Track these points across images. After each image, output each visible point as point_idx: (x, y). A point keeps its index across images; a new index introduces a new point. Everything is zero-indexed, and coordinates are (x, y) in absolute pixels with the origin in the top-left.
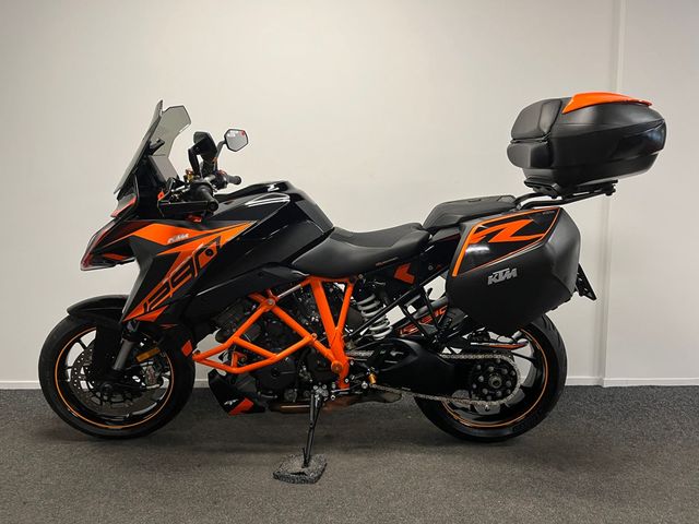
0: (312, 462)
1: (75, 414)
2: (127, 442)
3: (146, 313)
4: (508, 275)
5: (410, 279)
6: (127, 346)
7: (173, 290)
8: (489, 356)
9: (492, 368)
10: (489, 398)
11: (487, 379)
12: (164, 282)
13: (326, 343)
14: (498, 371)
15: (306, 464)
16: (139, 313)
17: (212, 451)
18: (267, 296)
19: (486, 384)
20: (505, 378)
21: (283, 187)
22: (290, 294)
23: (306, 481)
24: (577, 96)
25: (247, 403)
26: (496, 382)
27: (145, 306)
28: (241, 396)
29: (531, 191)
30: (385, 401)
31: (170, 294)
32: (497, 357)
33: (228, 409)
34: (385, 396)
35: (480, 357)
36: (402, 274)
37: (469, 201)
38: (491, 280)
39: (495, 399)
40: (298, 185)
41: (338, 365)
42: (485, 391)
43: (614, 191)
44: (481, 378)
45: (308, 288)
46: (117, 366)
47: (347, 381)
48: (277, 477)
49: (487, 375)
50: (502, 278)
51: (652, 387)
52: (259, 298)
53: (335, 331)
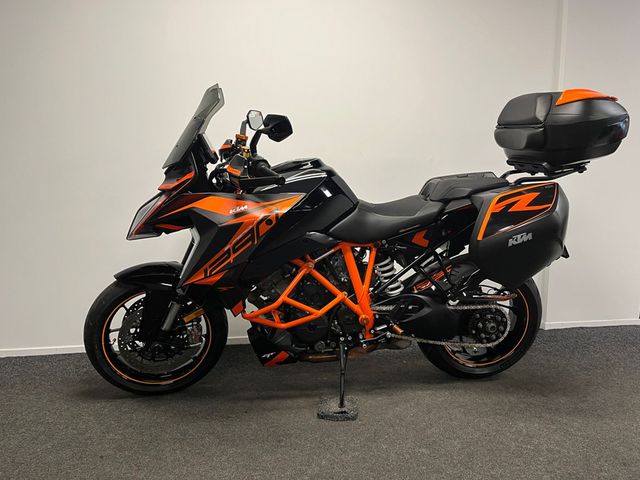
0: (346, 403)
1: (125, 376)
2: (169, 397)
3: (206, 277)
4: (525, 239)
5: (424, 243)
6: (175, 308)
7: (233, 256)
8: (486, 306)
9: (489, 316)
10: (485, 341)
11: (485, 325)
12: (226, 249)
13: (354, 300)
14: (493, 319)
15: (342, 404)
16: (199, 278)
18: (305, 260)
19: (483, 330)
20: (498, 324)
21: (317, 164)
22: (324, 259)
23: (348, 419)
26: (493, 327)
27: (206, 271)
28: (277, 349)
30: (398, 348)
31: (231, 260)
33: (266, 360)
35: (479, 307)
36: (420, 239)
37: (458, 176)
38: (511, 242)
39: (489, 341)
40: (328, 162)
41: (366, 319)
42: (483, 335)
43: (586, 169)
44: (480, 325)
45: (340, 251)
46: (166, 326)
47: (372, 331)
48: (321, 416)
49: (485, 322)
50: (520, 241)
51: (582, 328)
52: (298, 262)
53: (363, 289)
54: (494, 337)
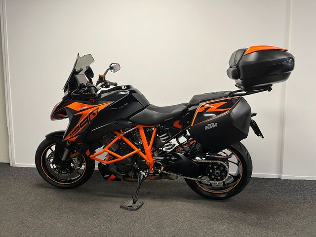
0: (137, 202)
1: (48, 177)
2: (68, 190)
3: (71, 138)
4: (214, 126)
5: (180, 127)
7: (81, 129)
8: (214, 161)
9: (215, 167)
10: (215, 180)
11: (213, 171)
12: (77, 125)
13: (144, 153)
14: (218, 168)
15: (134, 203)
16: (68, 138)
17: (100, 195)
18: (120, 133)
19: (213, 174)
20: (222, 172)
21: (128, 87)
22: (130, 132)
23: (132, 210)
24: (251, 48)
25: (113, 177)
26: (217, 173)
27: (71, 135)
28: (111, 173)
29: (238, 89)
30: (171, 179)
31: (80, 130)
32: (218, 162)
33: (106, 178)
34: (170, 176)
35: (211, 161)
36: (176, 124)
37: (212, 93)
38: (206, 128)
39: (217, 180)
40: (135, 86)
41: (150, 163)
42: (213, 177)
44: (211, 171)
45: (138, 129)
46: (63, 159)
47: (153, 169)
48: (121, 207)
49: (214, 169)
50: (211, 127)
52: (117, 133)
53: (148, 148)
54: (219, 178)
